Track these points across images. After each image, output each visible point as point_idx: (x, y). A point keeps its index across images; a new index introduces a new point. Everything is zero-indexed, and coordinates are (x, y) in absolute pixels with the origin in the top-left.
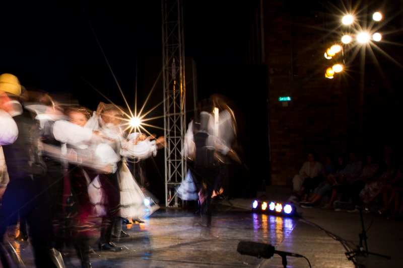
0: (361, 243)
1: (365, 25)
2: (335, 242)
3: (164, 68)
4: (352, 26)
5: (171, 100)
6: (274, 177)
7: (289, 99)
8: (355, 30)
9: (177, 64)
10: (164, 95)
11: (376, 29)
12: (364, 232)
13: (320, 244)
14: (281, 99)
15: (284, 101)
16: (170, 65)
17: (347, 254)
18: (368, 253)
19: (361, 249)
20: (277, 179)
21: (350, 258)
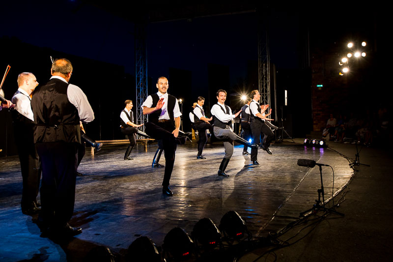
0: (356, 159)
1: (358, 48)
2: (344, 159)
3: (259, 69)
4: (352, 48)
5: (263, 86)
6: (315, 126)
7: (322, 86)
8: (353, 51)
9: (266, 67)
10: (259, 83)
11: (363, 50)
12: (358, 153)
13: (337, 160)
14: (318, 86)
16: (262, 67)
17: (350, 165)
18: (360, 164)
19: (357, 162)
20: (316, 128)
21: (351, 167)
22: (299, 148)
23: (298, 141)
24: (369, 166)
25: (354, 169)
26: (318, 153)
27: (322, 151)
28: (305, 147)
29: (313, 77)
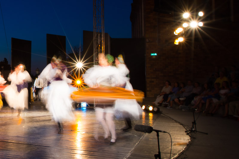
0: (193, 126)
1: (195, 18)
4: (188, 18)
8: (189, 20)
9: (101, 37)
10: (94, 52)
11: (200, 20)
12: (195, 121)
15: (153, 56)
17: (186, 132)
18: (196, 131)
19: (193, 129)
21: (188, 134)
24: (207, 134)
25: (190, 136)
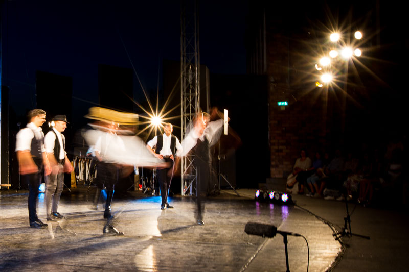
0: (346, 225)
1: (349, 42)
2: (324, 225)
3: (182, 74)
4: (338, 42)
5: (187, 102)
6: (273, 170)
7: (286, 103)
8: (340, 46)
9: (193, 71)
10: (182, 97)
11: (357, 46)
12: (348, 217)
13: (312, 227)
14: (280, 103)
15: (282, 106)
17: (334, 235)
18: (351, 234)
19: (346, 231)
20: (275, 173)
21: (337, 239)
22: (247, 204)
23: (244, 194)
25: (341, 243)
26: (279, 213)
27: (285, 210)
28: (257, 204)
29: (272, 88)
